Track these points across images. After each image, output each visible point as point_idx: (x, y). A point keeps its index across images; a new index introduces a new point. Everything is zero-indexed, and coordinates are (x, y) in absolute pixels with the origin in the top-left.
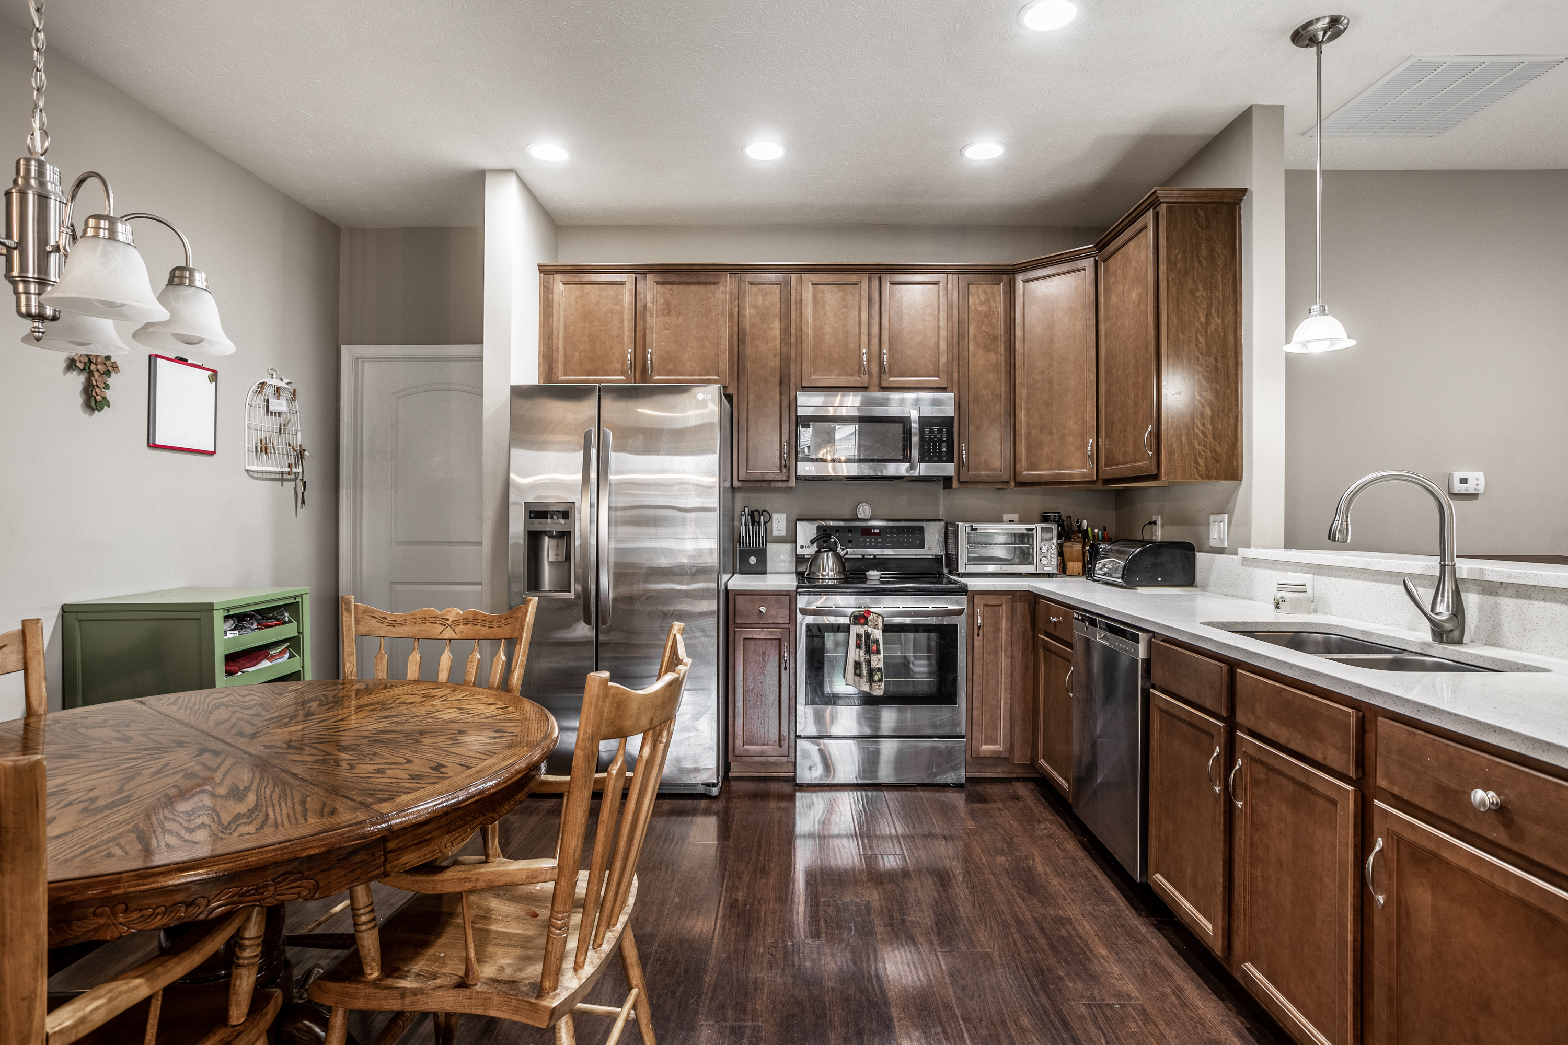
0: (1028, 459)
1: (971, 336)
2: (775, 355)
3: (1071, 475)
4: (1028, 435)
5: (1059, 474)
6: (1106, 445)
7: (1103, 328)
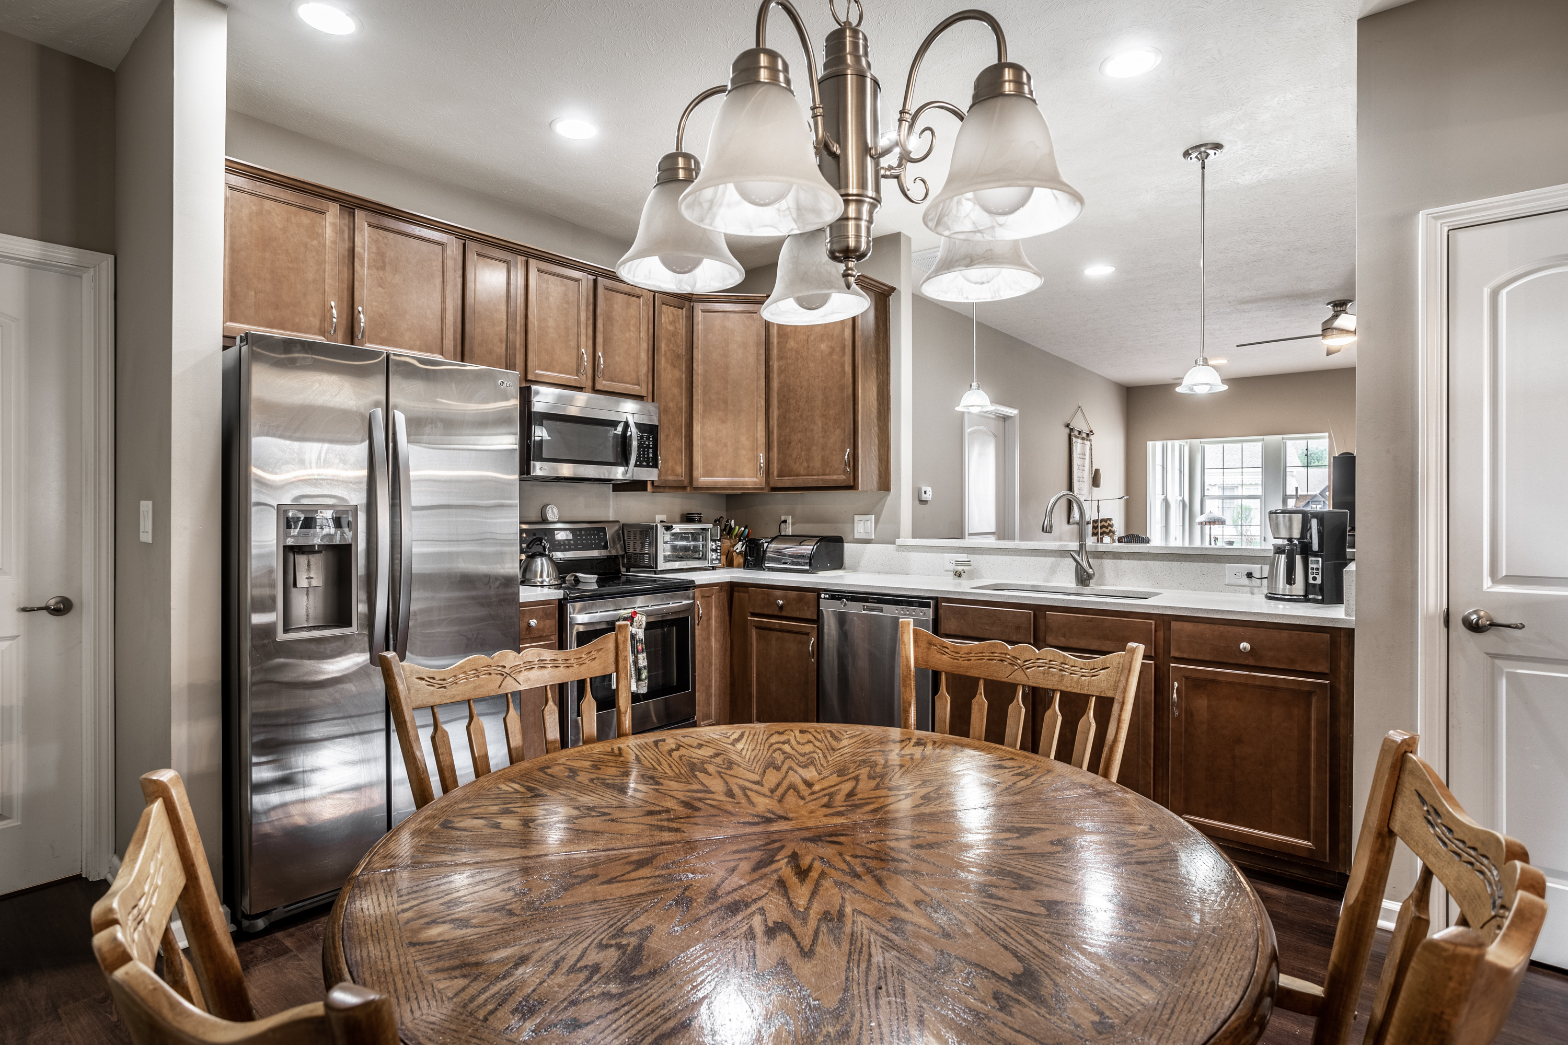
0: (703, 467)
1: (663, 353)
2: (501, 341)
3: (744, 482)
4: (704, 447)
5: (733, 481)
6: (779, 460)
7: (775, 364)
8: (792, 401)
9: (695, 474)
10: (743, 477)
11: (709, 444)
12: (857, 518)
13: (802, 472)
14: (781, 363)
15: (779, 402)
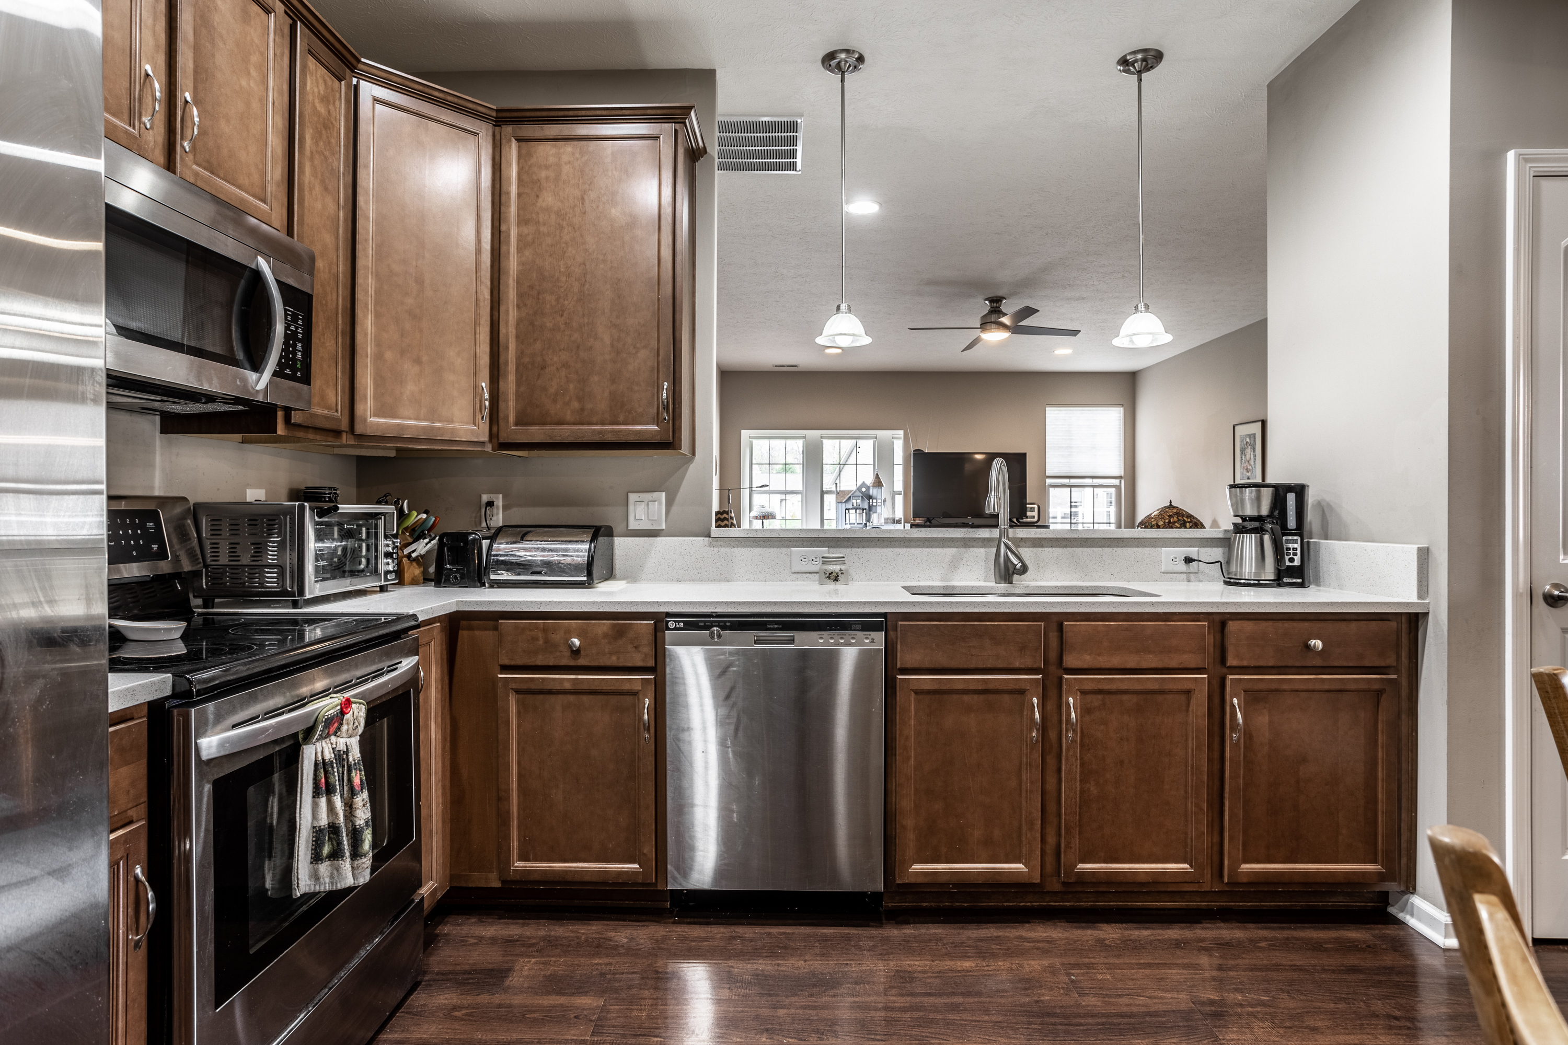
0: (376, 397)
1: (308, 150)
3: (453, 431)
4: (379, 357)
5: (432, 428)
6: (518, 395)
7: (513, 231)
8: (550, 298)
9: (359, 409)
10: (452, 421)
11: (389, 355)
12: (633, 497)
13: (569, 417)
14: (525, 230)
15: (520, 295)
